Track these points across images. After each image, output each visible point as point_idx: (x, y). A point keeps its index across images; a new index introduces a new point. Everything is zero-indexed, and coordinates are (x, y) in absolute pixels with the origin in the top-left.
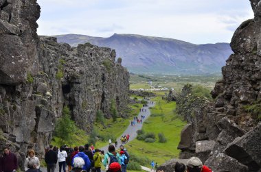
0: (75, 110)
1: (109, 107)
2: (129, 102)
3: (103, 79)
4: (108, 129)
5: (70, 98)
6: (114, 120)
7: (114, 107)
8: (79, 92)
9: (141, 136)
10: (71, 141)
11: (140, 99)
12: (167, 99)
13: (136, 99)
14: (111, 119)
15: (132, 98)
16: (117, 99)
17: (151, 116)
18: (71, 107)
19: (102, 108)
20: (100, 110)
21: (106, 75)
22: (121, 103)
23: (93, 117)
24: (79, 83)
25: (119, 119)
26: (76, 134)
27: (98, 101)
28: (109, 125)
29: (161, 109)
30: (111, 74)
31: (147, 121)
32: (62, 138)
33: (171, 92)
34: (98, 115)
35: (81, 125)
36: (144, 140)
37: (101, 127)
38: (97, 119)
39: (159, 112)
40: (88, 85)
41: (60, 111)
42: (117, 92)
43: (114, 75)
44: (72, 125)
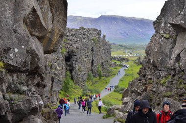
0: (73, 73)
1: (96, 69)
2: (111, 65)
3: (92, 50)
4: (95, 85)
5: (70, 65)
6: (100, 79)
7: (100, 69)
8: (76, 61)
9: (117, 89)
10: (71, 93)
11: (118, 63)
12: (137, 63)
13: (116, 63)
14: (98, 78)
15: (113, 62)
16: (102, 63)
17: (125, 75)
18: (71, 71)
19: (92, 71)
20: (90, 72)
21: (94, 48)
22: (105, 66)
23: (85, 77)
24: (76, 55)
25: (103, 78)
26: (74, 88)
27: (89, 66)
28: (96, 82)
29: (132, 70)
30: (98, 47)
31: (122, 79)
32: (66, 91)
33: (139, 58)
34: (89, 75)
35: (77, 83)
36: (118, 92)
37: (91, 83)
38: (88, 78)
39: (131, 72)
40: (82, 56)
41: (64, 74)
42: (102, 59)
43: (100, 47)
44: (71, 83)
